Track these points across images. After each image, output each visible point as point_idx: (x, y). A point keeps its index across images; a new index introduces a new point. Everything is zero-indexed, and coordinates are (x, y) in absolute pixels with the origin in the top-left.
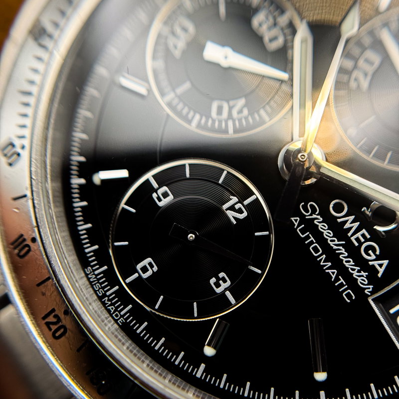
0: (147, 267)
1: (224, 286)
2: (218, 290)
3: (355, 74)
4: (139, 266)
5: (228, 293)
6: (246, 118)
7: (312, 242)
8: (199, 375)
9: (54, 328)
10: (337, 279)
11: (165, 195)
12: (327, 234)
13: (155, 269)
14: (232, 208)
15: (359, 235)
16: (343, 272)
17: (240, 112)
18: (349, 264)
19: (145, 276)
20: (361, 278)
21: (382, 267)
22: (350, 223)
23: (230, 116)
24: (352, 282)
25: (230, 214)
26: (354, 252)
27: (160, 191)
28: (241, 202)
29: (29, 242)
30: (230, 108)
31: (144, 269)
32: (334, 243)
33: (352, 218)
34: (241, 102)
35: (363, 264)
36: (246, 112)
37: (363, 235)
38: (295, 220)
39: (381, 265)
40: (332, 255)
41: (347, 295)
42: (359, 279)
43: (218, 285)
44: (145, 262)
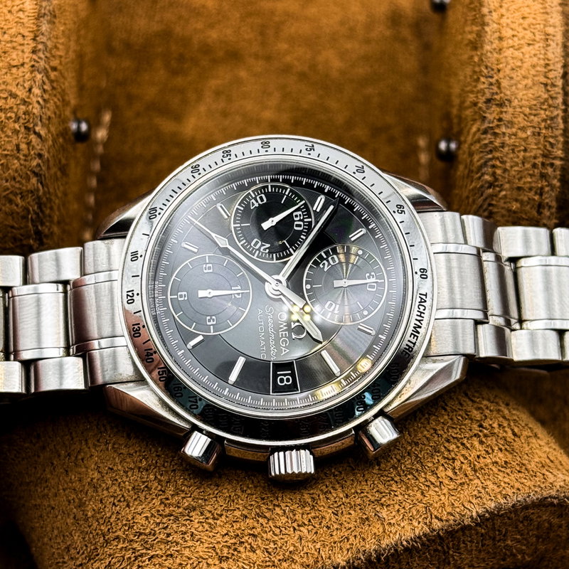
0: (183, 296)
1: (212, 323)
2: (208, 323)
3: (325, 262)
4: (179, 294)
5: (212, 327)
6: (266, 254)
7: (261, 325)
8: (179, 354)
9: (129, 298)
10: (263, 346)
11: (209, 268)
12: (271, 325)
13: (186, 298)
15: (284, 333)
16: (268, 345)
17: (265, 249)
18: (272, 343)
19: (180, 299)
23: (259, 249)
26: (277, 339)
27: (208, 265)
28: (241, 290)
29: (139, 256)
30: (261, 246)
31: (181, 296)
32: (271, 330)
33: (285, 324)
34: (268, 245)
35: (278, 346)
36: (267, 251)
37: (286, 334)
38: (260, 312)
39: (285, 351)
40: (267, 335)
41: (263, 355)
42: (272, 352)
43: (209, 321)
44: (183, 293)
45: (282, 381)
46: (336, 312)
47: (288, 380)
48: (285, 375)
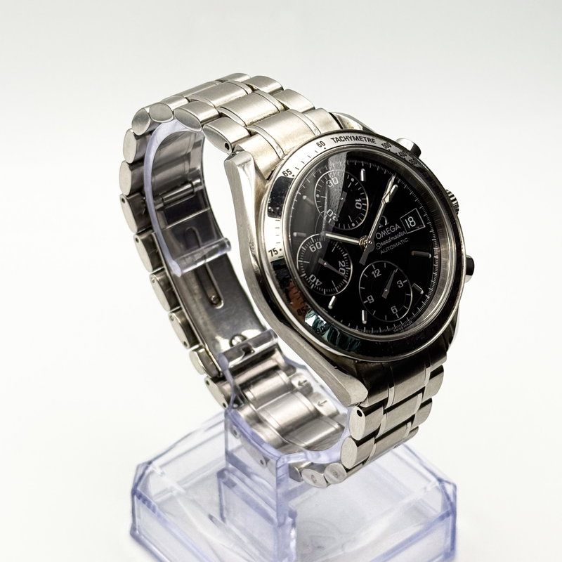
0: (394, 310)
1: (401, 283)
2: (403, 285)
4: (394, 313)
5: (404, 282)
7: (389, 248)
8: (429, 297)
10: (401, 242)
11: (370, 298)
12: (386, 242)
13: (394, 307)
14: (376, 274)
16: (398, 240)
17: (343, 264)
18: (396, 237)
19: (397, 311)
20: (401, 234)
21: (398, 227)
22: (384, 233)
23: (344, 268)
24: (402, 238)
25: (378, 275)
26: (393, 234)
27: (369, 300)
28: (374, 271)
30: (341, 267)
31: (395, 311)
32: (389, 241)
34: (340, 262)
35: (396, 233)
37: (388, 230)
38: (382, 252)
40: (393, 242)
41: (406, 240)
43: (401, 285)
44: (392, 310)
45: (413, 223)
46: (360, 200)
47: (411, 220)
48: (409, 223)
